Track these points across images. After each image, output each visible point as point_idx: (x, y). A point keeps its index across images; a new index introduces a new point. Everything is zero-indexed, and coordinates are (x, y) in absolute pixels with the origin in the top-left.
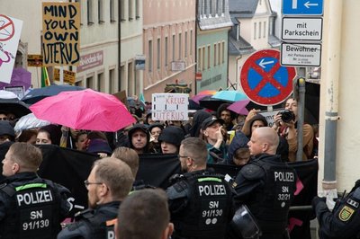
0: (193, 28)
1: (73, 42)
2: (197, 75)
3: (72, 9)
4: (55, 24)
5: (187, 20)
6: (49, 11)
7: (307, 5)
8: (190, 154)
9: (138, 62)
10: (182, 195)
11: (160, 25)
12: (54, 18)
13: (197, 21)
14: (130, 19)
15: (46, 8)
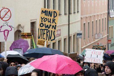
0: (106, 17)
1: (53, 30)
2: (109, 41)
3: (55, 13)
4: (46, 20)
5: (103, 12)
6: (44, 13)
9: (78, 34)
11: (89, 15)
12: (46, 17)
13: (109, 13)
14: (74, 13)
15: (43, 11)
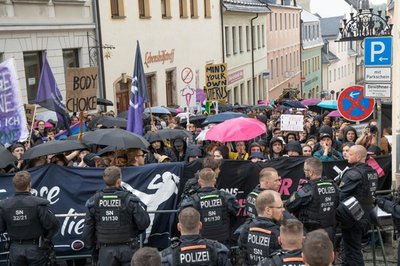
0: (298, 49)
1: (224, 86)
2: (302, 78)
4: (213, 77)
5: (295, 44)
6: (209, 70)
7: (380, 59)
8: (311, 169)
9: (264, 74)
10: (308, 194)
11: (277, 49)
12: (212, 74)
13: (301, 44)
14: (259, 48)
